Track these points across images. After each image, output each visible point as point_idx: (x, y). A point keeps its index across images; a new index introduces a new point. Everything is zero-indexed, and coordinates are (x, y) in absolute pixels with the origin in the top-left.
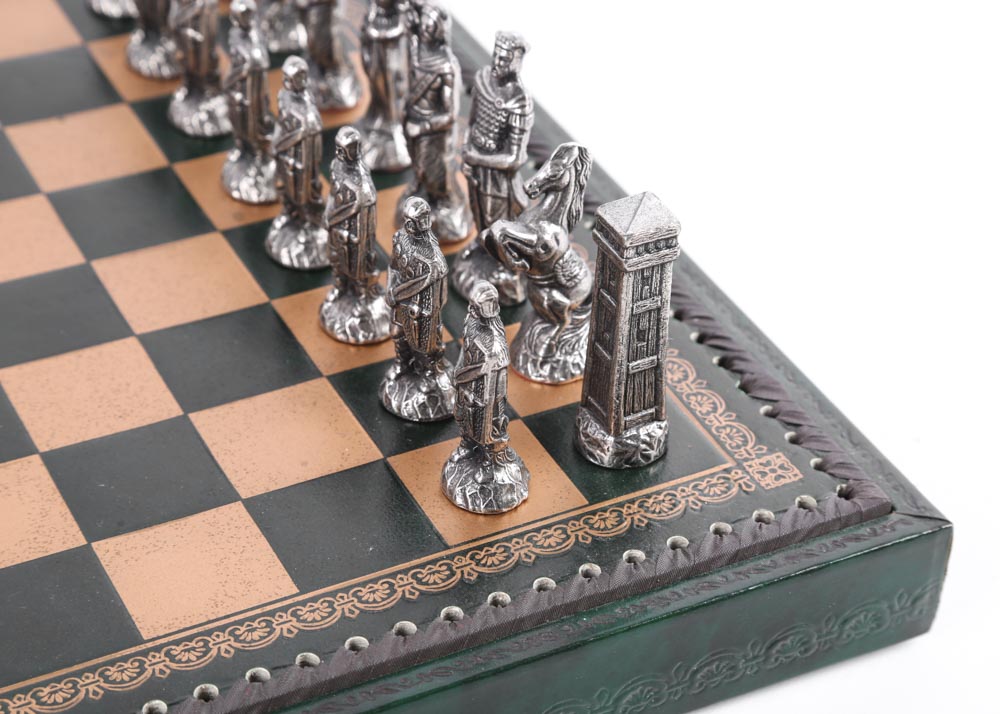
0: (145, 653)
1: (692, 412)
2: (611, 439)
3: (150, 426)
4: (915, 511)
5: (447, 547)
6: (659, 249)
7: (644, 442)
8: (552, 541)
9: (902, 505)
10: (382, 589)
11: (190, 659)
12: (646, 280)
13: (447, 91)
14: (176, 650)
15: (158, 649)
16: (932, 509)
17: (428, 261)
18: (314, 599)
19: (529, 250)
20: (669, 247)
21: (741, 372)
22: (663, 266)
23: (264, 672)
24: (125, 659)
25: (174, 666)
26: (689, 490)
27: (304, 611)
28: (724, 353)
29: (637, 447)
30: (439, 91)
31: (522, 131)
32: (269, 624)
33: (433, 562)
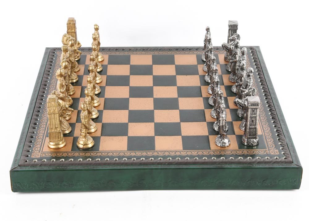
0: (154, 152)
1: (266, 140)
2: (246, 140)
3: (174, 123)
4: (296, 164)
5: (210, 150)
6: (255, 105)
7: (252, 142)
8: (228, 153)
9: (295, 162)
10: (196, 152)
11: (161, 154)
12: (253, 111)
13: (243, 78)
14: (159, 153)
15: (157, 152)
16: (300, 164)
17: (221, 102)
18: (184, 151)
19: (242, 105)
20: (258, 105)
21: (279, 137)
22: (257, 109)
23: (171, 159)
24: (151, 152)
25: (158, 154)
26: (257, 151)
27: (182, 153)
28: (279, 133)
29: (250, 142)
30: (241, 78)
31: (249, 86)
32: (175, 153)
33: (207, 151)
